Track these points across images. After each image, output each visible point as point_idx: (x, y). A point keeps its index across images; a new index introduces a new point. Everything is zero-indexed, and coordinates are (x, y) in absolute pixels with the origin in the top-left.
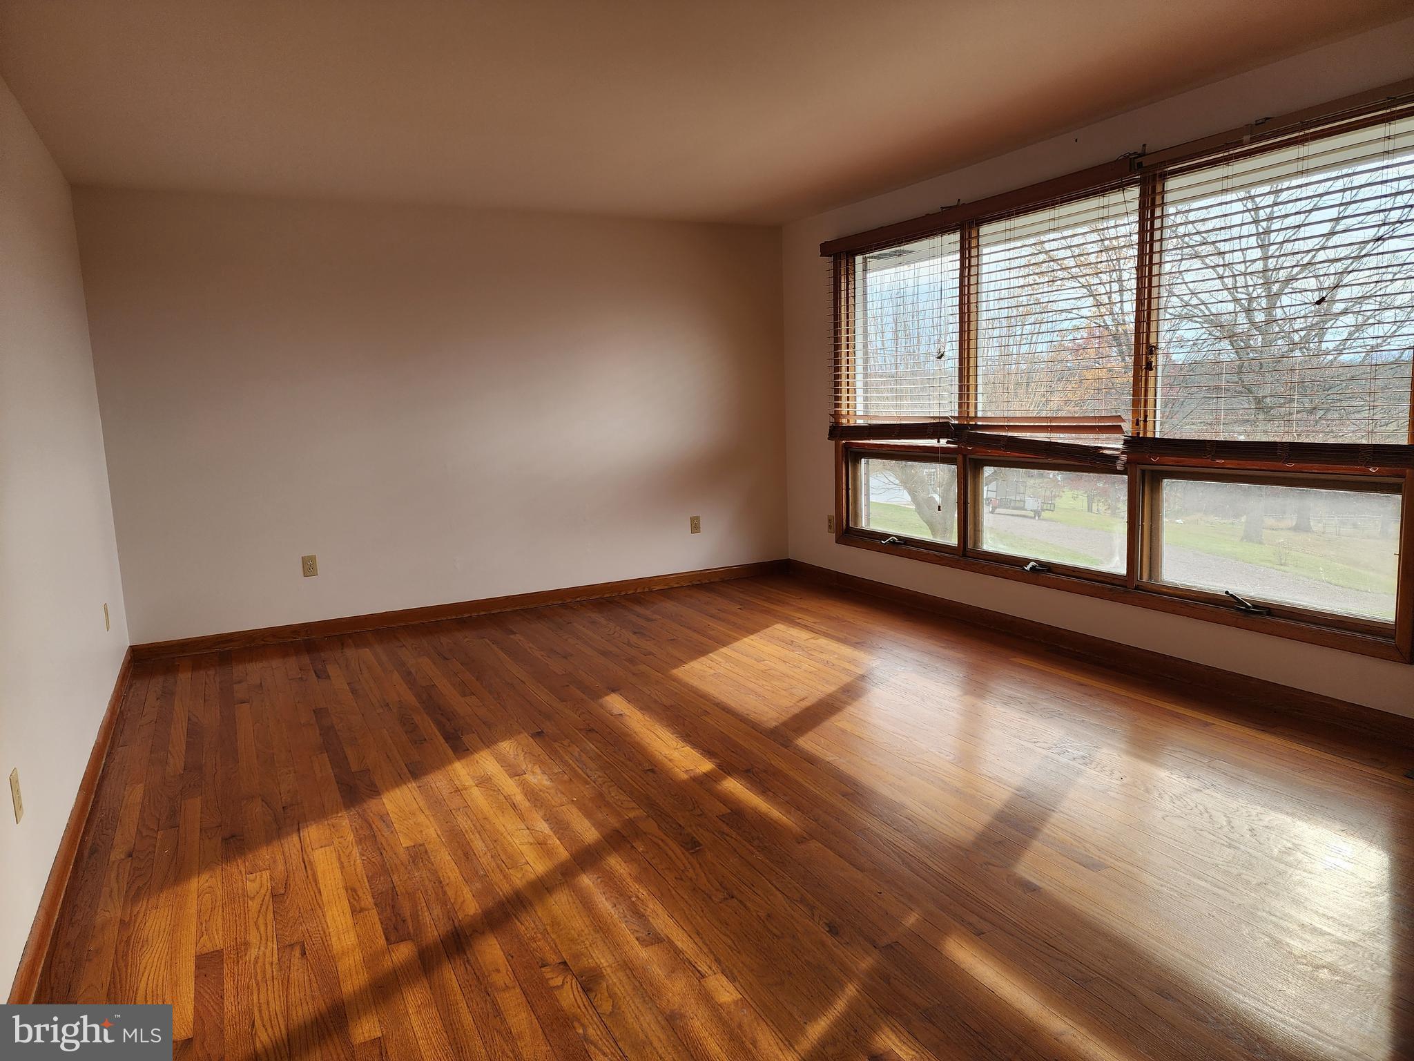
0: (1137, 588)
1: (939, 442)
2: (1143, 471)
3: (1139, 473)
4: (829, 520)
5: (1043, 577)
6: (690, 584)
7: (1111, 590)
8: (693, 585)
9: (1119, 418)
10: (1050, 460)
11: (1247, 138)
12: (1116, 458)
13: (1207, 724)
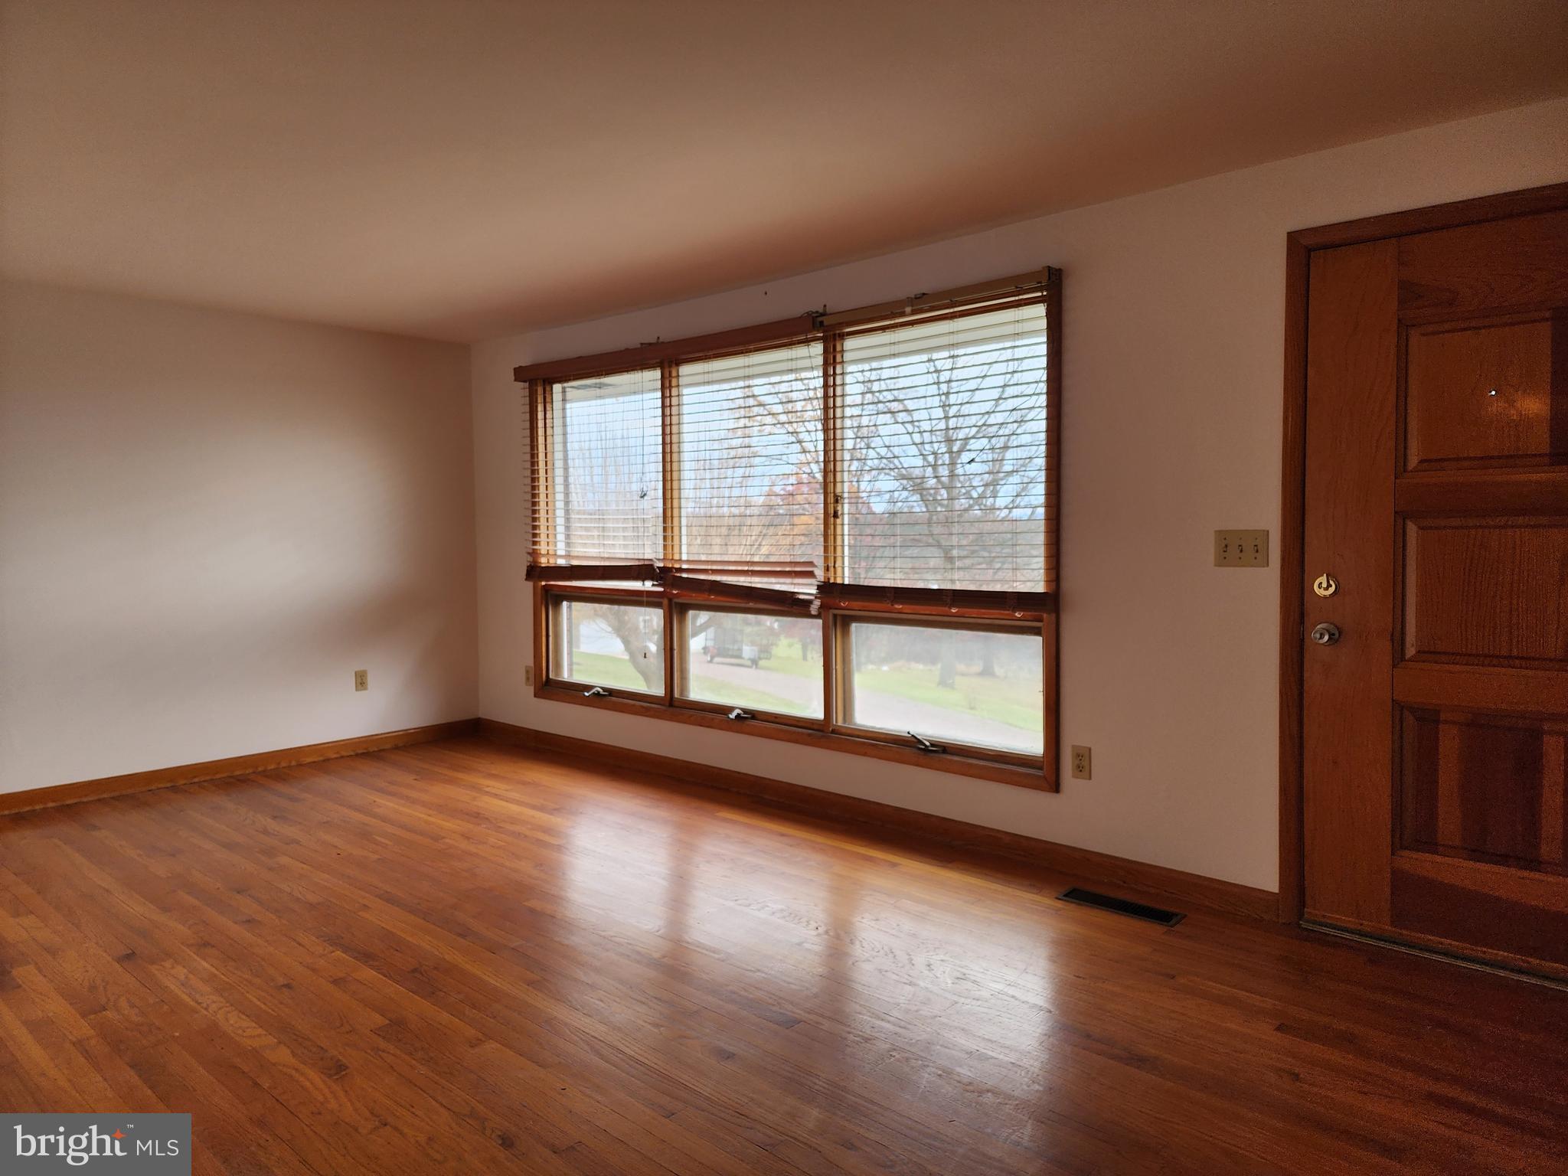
0: (833, 732)
1: (643, 584)
2: (835, 616)
3: (831, 618)
4: (527, 672)
5: (748, 725)
7: (809, 735)
9: (811, 564)
10: (751, 605)
11: (908, 310)
12: (810, 602)
13: (894, 865)
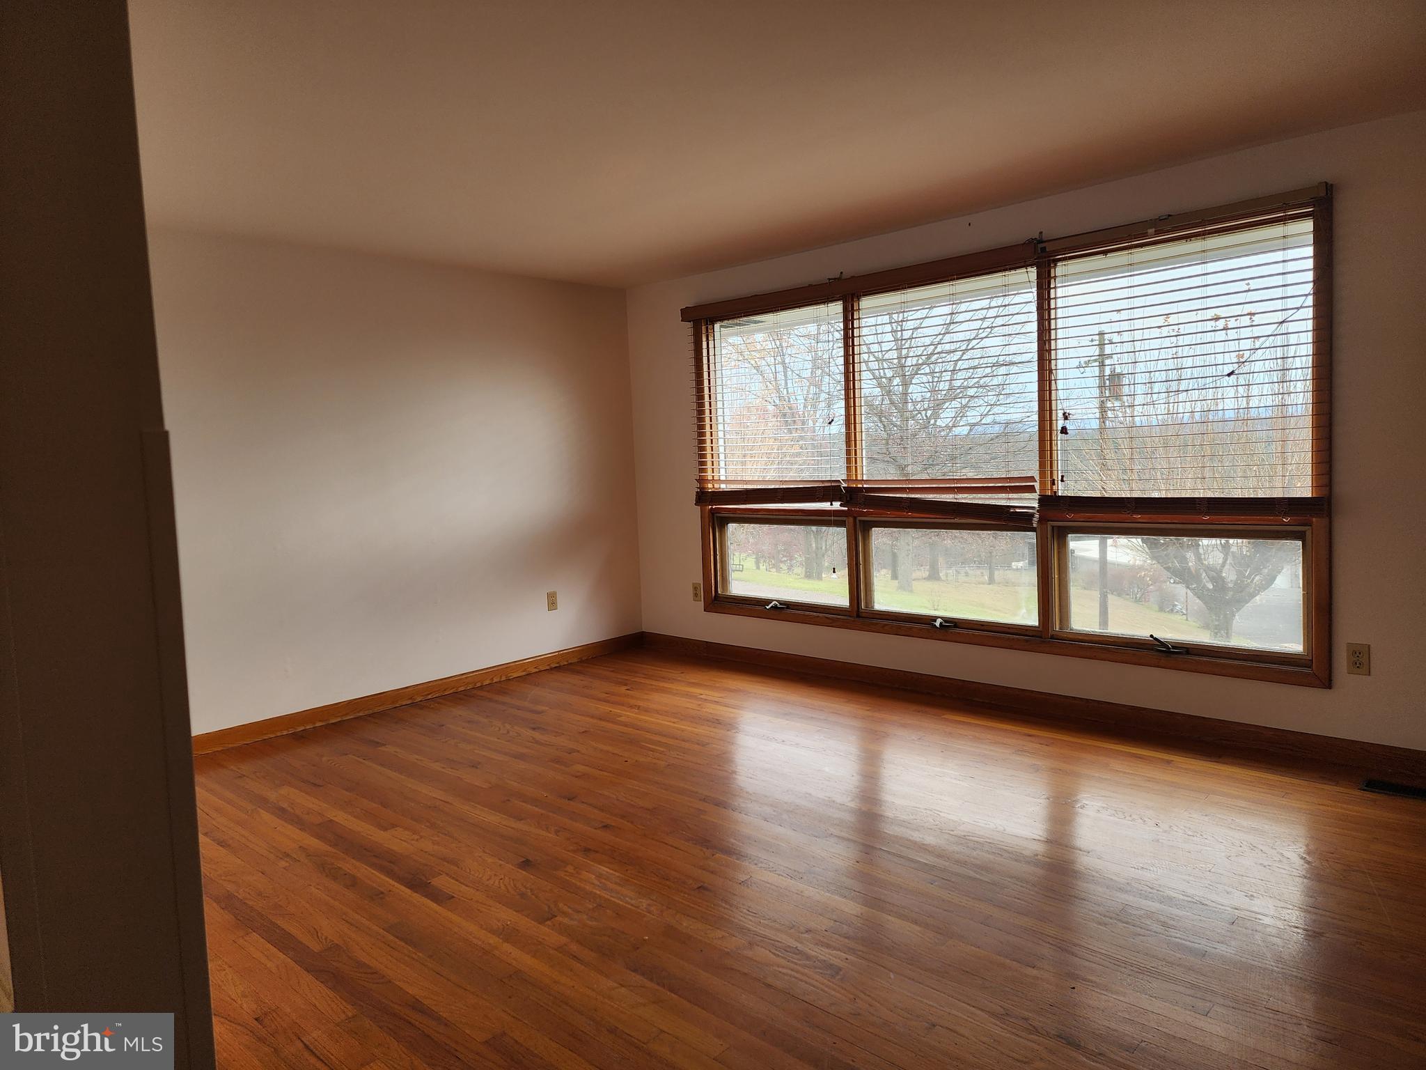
0: (1052, 637)
1: (831, 504)
2: (1053, 527)
3: (1049, 529)
4: (695, 588)
5: (952, 633)
6: (548, 668)
7: (1027, 641)
8: (552, 669)
9: (1032, 479)
10: (957, 520)
11: (1151, 231)
12: (1032, 515)
